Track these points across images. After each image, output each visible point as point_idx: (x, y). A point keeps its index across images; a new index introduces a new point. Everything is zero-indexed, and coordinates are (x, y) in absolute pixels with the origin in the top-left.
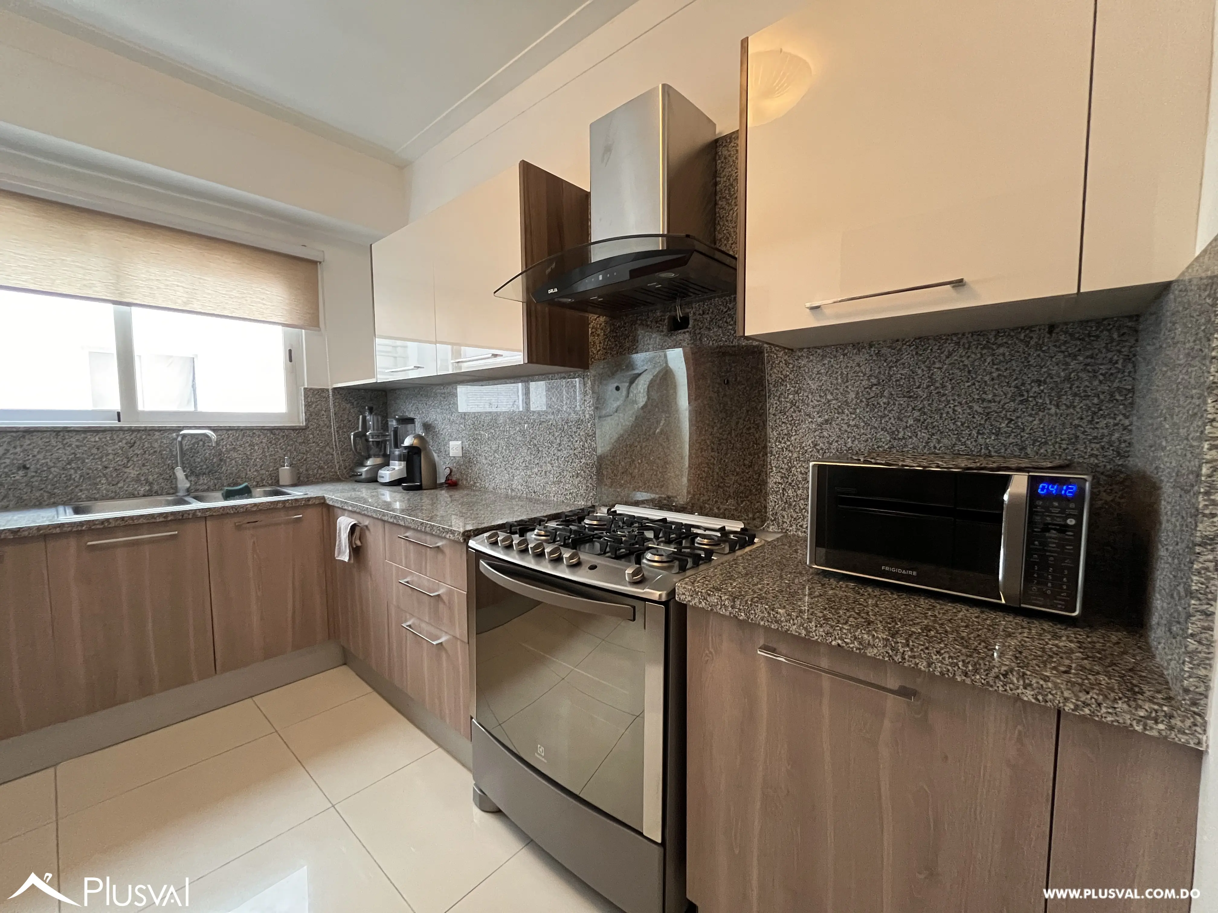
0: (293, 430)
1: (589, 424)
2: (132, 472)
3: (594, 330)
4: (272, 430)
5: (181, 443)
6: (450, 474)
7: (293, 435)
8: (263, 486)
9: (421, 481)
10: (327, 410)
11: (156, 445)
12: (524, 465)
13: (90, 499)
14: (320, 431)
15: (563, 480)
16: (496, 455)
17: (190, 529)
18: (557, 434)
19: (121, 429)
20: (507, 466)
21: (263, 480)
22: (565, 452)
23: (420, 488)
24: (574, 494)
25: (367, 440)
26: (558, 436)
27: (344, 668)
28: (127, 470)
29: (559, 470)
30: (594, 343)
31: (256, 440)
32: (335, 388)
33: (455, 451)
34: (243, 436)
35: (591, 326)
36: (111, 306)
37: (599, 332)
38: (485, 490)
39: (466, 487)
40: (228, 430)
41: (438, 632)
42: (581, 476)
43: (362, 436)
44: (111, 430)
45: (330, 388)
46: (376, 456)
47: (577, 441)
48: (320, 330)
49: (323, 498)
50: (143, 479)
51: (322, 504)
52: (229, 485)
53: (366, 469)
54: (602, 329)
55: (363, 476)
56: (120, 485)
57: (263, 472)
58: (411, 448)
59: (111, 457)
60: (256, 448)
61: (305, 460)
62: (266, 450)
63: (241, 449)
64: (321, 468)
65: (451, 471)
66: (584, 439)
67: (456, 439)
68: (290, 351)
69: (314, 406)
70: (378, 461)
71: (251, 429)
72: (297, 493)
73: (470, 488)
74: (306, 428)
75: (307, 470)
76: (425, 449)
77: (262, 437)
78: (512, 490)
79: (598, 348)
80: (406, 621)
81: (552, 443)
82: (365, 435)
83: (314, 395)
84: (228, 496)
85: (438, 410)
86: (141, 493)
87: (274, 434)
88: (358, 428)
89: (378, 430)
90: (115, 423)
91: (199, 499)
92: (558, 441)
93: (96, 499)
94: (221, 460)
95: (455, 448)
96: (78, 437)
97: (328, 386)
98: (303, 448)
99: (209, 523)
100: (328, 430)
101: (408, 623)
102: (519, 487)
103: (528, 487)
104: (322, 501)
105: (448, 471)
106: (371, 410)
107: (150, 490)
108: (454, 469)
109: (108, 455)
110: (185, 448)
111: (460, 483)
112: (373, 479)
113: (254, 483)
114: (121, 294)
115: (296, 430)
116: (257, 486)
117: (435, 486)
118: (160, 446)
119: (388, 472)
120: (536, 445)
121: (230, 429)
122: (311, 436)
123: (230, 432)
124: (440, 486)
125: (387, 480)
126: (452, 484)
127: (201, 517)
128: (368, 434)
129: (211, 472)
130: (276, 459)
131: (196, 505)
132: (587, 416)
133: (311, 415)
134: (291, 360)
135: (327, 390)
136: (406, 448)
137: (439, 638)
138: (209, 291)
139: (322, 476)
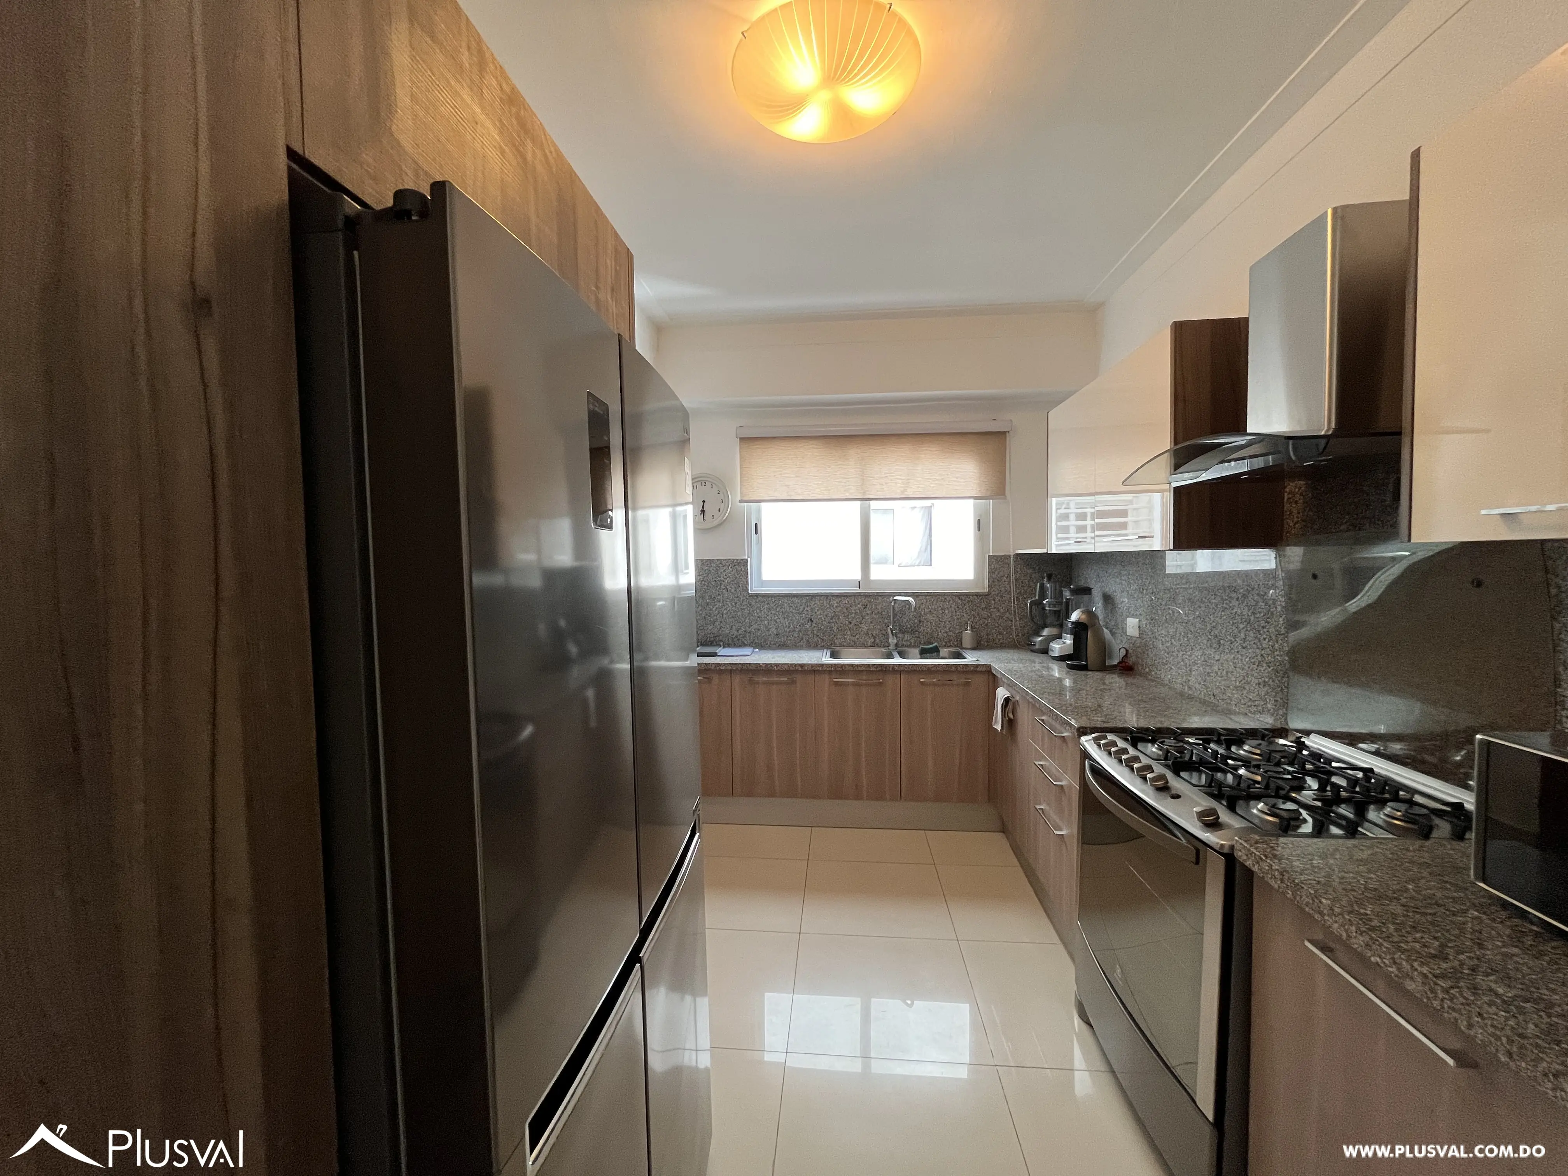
0: (977, 596)
1: (1281, 619)
2: (865, 628)
3: (1290, 496)
4: (959, 596)
5: (893, 607)
6: (1126, 656)
7: (977, 600)
8: (950, 646)
9: (1086, 661)
10: (1009, 576)
11: (879, 607)
12: (1203, 659)
13: (841, 646)
14: (1001, 597)
15: (1247, 687)
16: (1173, 641)
17: (890, 680)
18: (1241, 626)
19: (860, 595)
20: (1185, 656)
21: (950, 641)
22: (1250, 651)
23: (1085, 668)
24: (1260, 708)
25: (1044, 609)
26: (1244, 628)
27: (1001, 834)
28: (861, 626)
29: (1243, 673)
30: (1291, 513)
31: (947, 605)
32: (1018, 554)
33: (1132, 630)
34: (937, 601)
35: (1287, 490)
36: (859, 503)
37: (1297, 497)
38: (1158, 682)
39: (1140, 675)
40: (926, 596)
41: (1061, 824)
42: (1269, 685)
43: (1038, 604)
44: (855, 595)
45: (1012, 554)
46: (1052, 625)
47: (1265, 639)
48: (1005, 498)
49: (989, 666)
50: (870, 633)
51: (988, 671)
52: (925, 644)
53: (1040, 639)
54: (1301, 494)
55: (1037, 647)
56: (857, 637)
57: (951, 633)
58: (1077, 624)
59: (853, 615)
60: (947, 612)
61: (986, 625)
62: (954, 614)
63: (935, 612)
64: (1000, 633)
65: (1127, 651)
66: (1274, 637)
67: (1133, 616)
68: (979, 520)
69: (996, 573)
70: (1053, 631)
71: (944, 594)
72: (971, 658)
73: (1145, 676)
74: (989, 594)
75: (987, 635)
76: (1094, 625)
77: (951, 602)
78: (1190, 688)
79: (1296, 520)
80: (1040, 804)
81: (1235, 637)
82: (1041, 603)
83: (997, 562)
84: (924, 653)
85: (1118, 580)
86: (869, 644)
87: (962, 600)
88: (1035, 596)
89: (1055, 598)
90: (855, 590)
91: (902, 655)
92: (1243, 636)
93: (844, 646)
94: (920, 621)
95: (1132, 625)
96: (837, 600)
97: (1010, 552)
98: (985, 613)
99: (902, 677)
100: (1009, 596)
101: (1041, 807)
102: (1197, 686)
103: (1207, 688)
104: (989, 669)
105: (1123, 652)
106: (1050, 577)
107: (874, 642)
108: (1130, 651)
109: (852, 613)
110: (897, 609)
111: (1136, 667)
112: (1045, 651)
113: (944, 644)
114: (864, 493)
115: (980, 596)
116: (945, 646)
117: (1104, 668)
118: (882, 608)
119: (1057, 646)
120: (1216, 636)
121: (929, 594)
122: (993, 602)
123: (928, 597)
124: (1112, 669)
125: (1056, 654)
126: (1126, 668)
127: (897, 671)
128: (1044, 602)
129: (913, 631)
130: (961, 623)
131: (897, 660)
132: (1279, 608)
133: (993, 582)
134: (979, 530)
135: (1009, 556)
136: (1073, 623)
137: (1061, 830)
138: (919, 479)
139: (1001, 641)
